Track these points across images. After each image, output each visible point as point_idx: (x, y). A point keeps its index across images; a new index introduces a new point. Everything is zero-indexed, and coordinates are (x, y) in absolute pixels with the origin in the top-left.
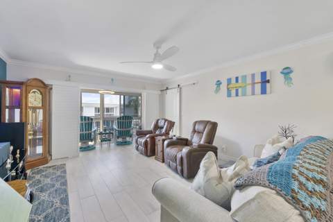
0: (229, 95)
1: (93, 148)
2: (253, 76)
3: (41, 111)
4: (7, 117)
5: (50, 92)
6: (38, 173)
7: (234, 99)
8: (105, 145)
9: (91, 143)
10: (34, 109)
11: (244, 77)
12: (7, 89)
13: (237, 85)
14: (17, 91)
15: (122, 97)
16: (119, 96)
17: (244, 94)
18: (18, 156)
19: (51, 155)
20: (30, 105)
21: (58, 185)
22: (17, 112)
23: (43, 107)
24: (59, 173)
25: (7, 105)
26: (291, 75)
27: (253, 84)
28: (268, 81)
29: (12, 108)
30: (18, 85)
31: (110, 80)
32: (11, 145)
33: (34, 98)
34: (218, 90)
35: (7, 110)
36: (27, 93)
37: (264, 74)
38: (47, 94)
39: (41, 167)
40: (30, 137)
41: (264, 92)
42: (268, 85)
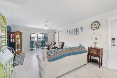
0: (69, 35)
1: (34, 50)
2: (74, 29)
3: (20, 39)
4: (11, 41)
5: (22, 35)
6: (18, 55)
7: (70, 36)
8: (38, 49)
9: (33, 48)
10: (18, 39)
11: (73, 29)
12: (11, 34)
13: (71, 32)
14: (14, 34)
15: (43, 35)
16: (42, 35)
17: (73, 35)
18: (14, 50)
19: (22, 51)
20: (17, 38)
21: (22, 57)
22: (14, 39)
23: (20, 38)
24: (23, 55)
25: (11, 38)
26: (83, 29)
27: (75, 31)
28: (78, 31)
29: (12, 39)
30: (14, 33)
31: (38, 31)
32: (12, 47)
33: (18, 36)
34: (67, 33)
35: (11, 39)
36: (16, 35)
37: (77, 29)
38: (21, 35)
39: (19, 54)
40: (17, 46)
41: (77, 34)
42: (78, 32)
